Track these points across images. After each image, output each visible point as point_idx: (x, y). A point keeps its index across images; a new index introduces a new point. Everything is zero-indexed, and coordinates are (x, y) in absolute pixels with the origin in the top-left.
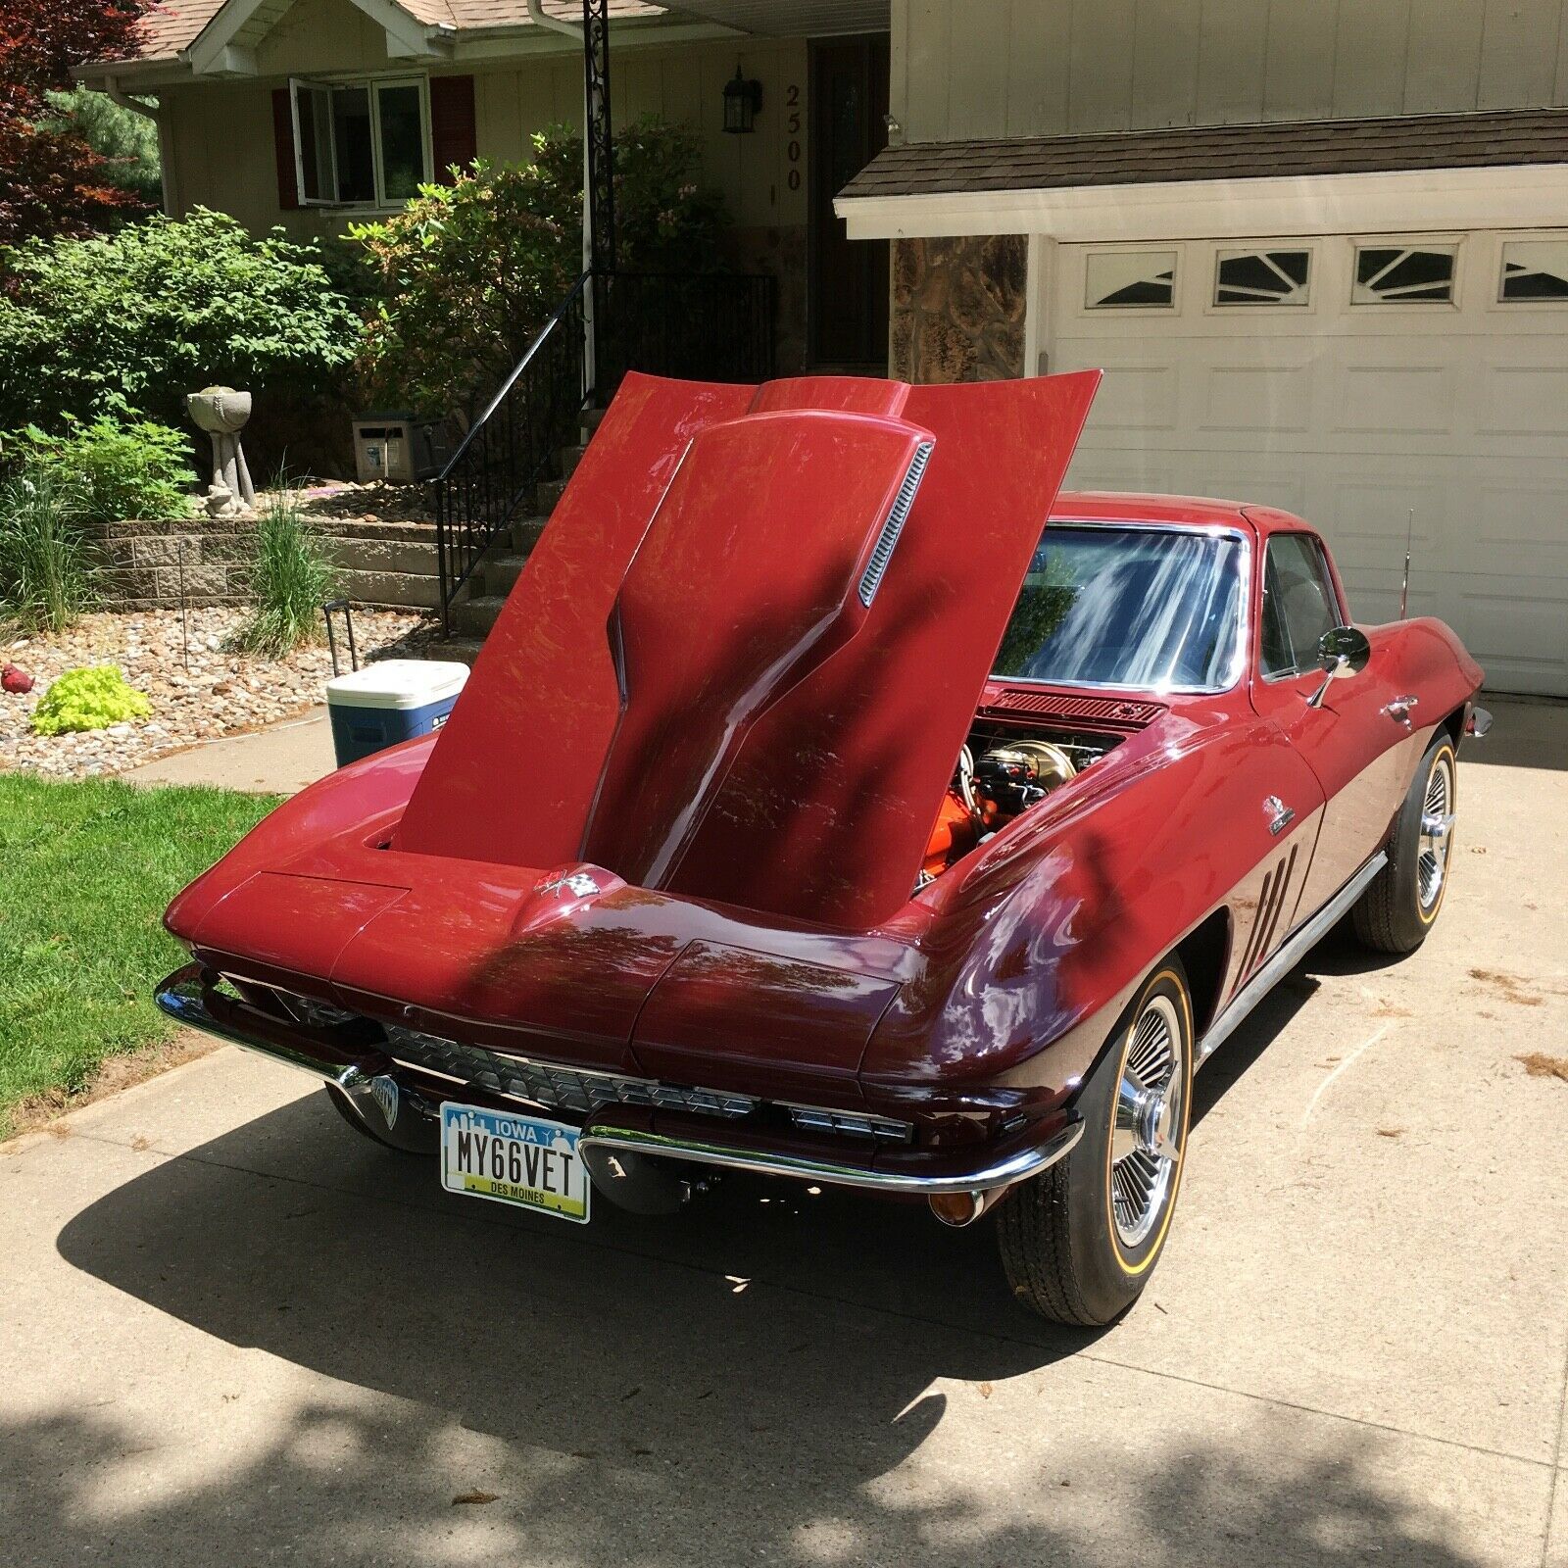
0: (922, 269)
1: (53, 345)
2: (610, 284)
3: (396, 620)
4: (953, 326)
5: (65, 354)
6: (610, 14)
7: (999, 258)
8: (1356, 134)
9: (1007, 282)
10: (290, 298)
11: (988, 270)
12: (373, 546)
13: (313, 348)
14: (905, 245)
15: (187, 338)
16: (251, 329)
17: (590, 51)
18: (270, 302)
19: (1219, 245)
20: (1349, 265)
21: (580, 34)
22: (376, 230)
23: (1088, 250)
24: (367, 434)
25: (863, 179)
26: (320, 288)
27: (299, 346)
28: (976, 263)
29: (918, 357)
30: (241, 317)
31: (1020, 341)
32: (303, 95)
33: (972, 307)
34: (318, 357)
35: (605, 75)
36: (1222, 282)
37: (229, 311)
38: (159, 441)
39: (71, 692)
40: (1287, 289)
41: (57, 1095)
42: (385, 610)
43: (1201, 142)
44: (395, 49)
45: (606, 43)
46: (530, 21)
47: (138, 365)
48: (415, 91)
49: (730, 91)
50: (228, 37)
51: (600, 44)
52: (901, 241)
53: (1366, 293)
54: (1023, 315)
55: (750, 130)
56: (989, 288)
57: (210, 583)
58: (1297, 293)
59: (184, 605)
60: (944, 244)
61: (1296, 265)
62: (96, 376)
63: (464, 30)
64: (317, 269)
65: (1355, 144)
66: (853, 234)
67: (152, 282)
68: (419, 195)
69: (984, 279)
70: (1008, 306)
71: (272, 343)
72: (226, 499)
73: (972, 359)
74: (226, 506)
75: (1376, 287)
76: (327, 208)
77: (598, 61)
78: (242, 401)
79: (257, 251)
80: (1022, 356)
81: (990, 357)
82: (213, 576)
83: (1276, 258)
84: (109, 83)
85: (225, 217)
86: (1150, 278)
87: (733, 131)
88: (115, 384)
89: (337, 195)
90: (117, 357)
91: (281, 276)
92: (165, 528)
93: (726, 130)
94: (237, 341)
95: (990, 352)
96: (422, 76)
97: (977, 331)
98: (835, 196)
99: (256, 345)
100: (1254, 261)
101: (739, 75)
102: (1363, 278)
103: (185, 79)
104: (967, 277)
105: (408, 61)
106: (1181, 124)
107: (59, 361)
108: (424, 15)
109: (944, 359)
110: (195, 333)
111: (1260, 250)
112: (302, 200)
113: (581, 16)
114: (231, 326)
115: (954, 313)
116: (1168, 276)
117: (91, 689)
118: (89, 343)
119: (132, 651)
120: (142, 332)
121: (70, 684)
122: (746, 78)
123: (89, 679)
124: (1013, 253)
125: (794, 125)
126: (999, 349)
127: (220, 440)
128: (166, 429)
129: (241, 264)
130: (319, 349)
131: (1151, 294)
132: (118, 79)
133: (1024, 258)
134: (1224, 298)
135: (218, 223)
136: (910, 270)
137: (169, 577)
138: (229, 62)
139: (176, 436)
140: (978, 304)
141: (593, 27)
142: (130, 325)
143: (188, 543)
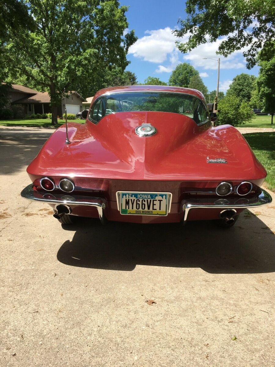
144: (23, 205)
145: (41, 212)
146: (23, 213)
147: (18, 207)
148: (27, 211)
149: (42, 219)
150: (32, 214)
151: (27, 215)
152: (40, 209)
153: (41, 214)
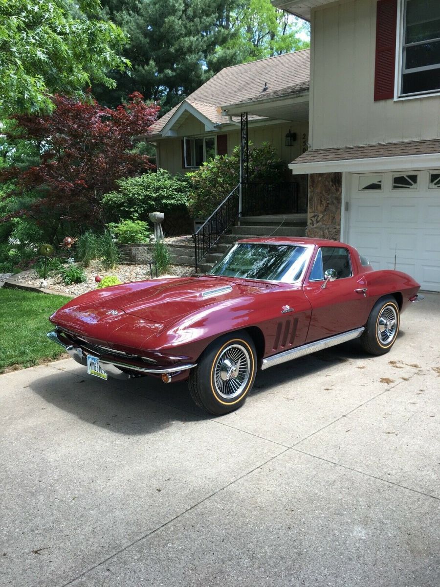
0: (316, 181)
1: (124, 202)
2: (247, 186)
3: (189, 268)
4: (323, 195)
5: (125, 204)
6: (249, 119)
7: (335, 177)
8: (425, 144)
9: (337, 184)
10: (178, 190)
11: (332, 181)
12: (185, 250)
13: (183, 202)
14: (312, 175)
15: (153, 201)
16: (167, 198)
17: (242, 129)
18: (173, 192)
19: (393, 173)
20: (428, 178)
21: (240, 125)
22: (192, 174)
23: (360, 175)
24: (197, 223)
25: (298, 159)
26: (186, 187)
27: (179, 202)
28: (330, 179)
29: (315, 203)
30: (166, 195)
31: (341, 199)
32: (188, 141)
33: (328, 191)
34: (184, 205)
35: (247, 135)
36: (394, 183)
37: (162, 194)
38: (142, 225)
39: (105, 282)
40: (412, 185)
41: (50, 359)
42: (187, 266)
43: (384, 147)
44: (207, 129)
45: (247, 127)
46: (228, 122)
47: (142, 207)
48: (214, 139)
49: (287, 136)
50: (170, 128)
51: (246, 127)
52: (311, 174)
53: (433, 185)
54: (341, 192)
55: (293, 145)
56: (332, 186)
57: (149, 259)
58: (414, 186)
59: (142, 264)
60: (321, 175)
61: (414, 178)
62: (132, 210)
63: (224, 124)
64: (185, 183)
65: (424, 146)
66: (294, 173)
67: (147, 187)
68: (203, 165)
69: (331, 183)
70: (337, 190)
71: (173, 201)
72: (154, 239)
73: (328, 204)
74: (154, 240)
75: (435, 184)
76: (193, 168)
77: (245, 132)
78: (162, 215)
79: (173, 179)
80: (341, 203)
81: (333, 203)
82: (149, 257)
83: (409, 177)
84: (144, 139)
85: (166, 171)
86: (376, 182)
87: (288, 146)
88: (136, 212)
89: (195, 165)
90: (138, 205)
91: (177, 185)
92: (139, 245)
93: (286, 146)
94: (164, 201)
95: (332, 202)
96: (215, 135)
97: (329, 197)
98: (289, 163)
99: (169, 202)
100: (403, 177)
101: (290, 132)
102: (432, 181)
103: (160, 138)
104: (327, 183)
105: (211, 132)
106: (381, 142)
107: (125, 206)
108: (214, 121)
109: (321, 204)
110: (155, 199)
111: (404, 175)
112: (186, 166)
113: (240, 121)
114: (163, 197)
115: (324, 192)
116: (380, 182)
117: (109, 281)
118: (131, 202)
119: (127, 274)
120: (144, 199)
121: (105, 280)
122: (292, 132)
123: (110, 279)
124: (338, 177)
125: (304, 144)
126: (335, 202)
127: (156, 225)
128: (143, 222)
129: (168, 182)
130: (185, 203)
131: (376, 187)
132: (146, 139)
133: (341, 178)
134: (395, 187)
135: (164, 172)
136: (313, 182)
137: (140, 257)
138: (169, 134)
139: (145, 223)
140: (329, 190)
141: (243, 123)
142: (141, 197)
143: (144, 249)
144: (419, 377)
145: (401, 365)
146: (421, 369)
147: (425, 376)
148: (415, 370)
149: (403, 360)
150: (412, 366)
151: (416, 366)
152: (401, 369)
153: (403, 363)
